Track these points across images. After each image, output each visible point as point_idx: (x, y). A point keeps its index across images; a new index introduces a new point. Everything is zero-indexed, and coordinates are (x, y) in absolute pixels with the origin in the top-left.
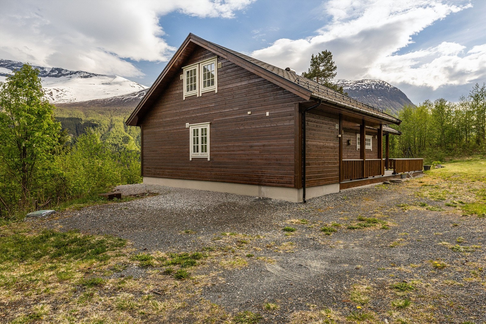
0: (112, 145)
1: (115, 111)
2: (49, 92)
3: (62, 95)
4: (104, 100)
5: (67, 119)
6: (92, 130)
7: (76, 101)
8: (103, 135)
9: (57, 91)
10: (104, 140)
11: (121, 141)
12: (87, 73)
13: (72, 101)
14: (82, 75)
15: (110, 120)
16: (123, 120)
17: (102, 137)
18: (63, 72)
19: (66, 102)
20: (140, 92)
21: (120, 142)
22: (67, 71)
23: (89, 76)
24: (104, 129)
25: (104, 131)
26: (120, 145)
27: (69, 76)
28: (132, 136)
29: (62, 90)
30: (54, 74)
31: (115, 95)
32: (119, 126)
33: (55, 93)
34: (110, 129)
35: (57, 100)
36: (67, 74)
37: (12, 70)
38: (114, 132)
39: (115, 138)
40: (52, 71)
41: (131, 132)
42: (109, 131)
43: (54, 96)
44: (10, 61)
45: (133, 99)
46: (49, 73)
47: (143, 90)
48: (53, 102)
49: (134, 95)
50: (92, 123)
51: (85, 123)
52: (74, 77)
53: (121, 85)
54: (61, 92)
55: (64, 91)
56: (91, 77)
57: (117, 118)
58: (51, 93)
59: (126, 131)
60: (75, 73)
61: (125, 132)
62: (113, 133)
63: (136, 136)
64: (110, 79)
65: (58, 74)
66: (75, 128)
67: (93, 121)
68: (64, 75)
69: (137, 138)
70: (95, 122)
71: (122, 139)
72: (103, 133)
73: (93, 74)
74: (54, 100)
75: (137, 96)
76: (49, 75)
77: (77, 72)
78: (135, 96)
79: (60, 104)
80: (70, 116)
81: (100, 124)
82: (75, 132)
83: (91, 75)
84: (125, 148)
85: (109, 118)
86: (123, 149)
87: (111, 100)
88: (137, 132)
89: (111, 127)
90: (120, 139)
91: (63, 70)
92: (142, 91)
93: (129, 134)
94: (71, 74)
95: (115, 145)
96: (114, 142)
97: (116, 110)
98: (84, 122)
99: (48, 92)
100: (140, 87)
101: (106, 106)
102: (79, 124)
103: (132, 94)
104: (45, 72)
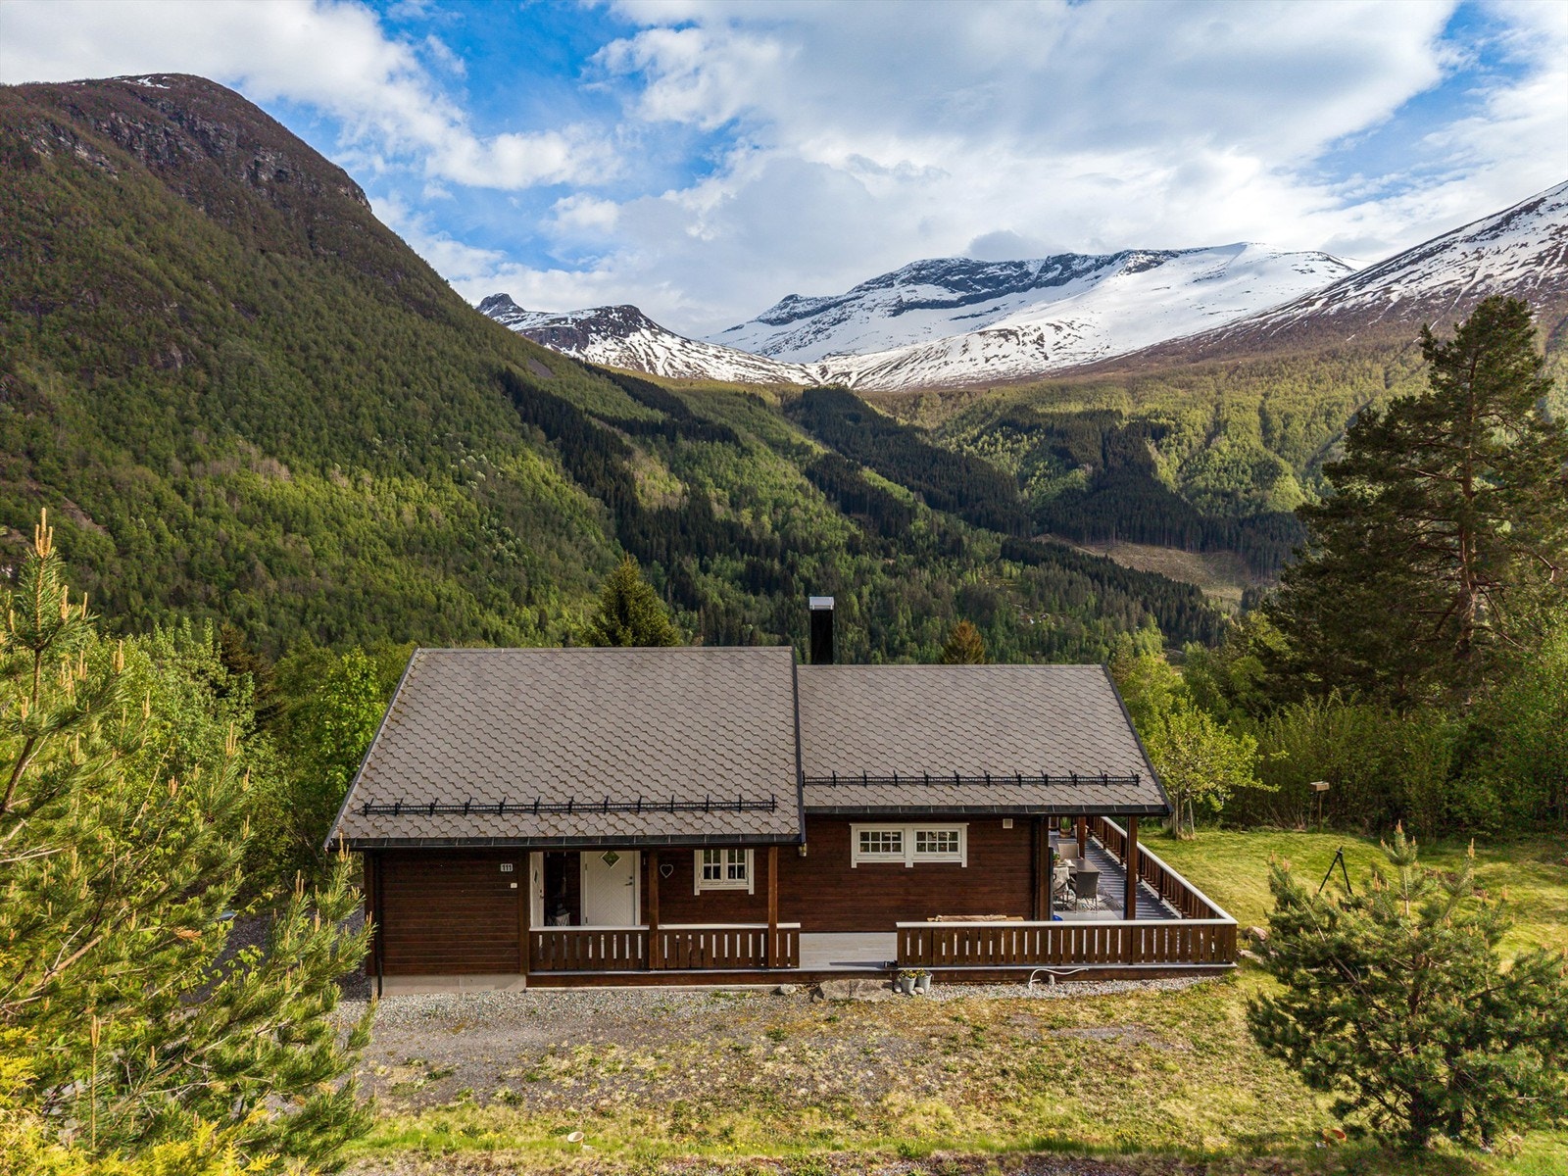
0: (1215, 494)
1: (1234, 372)
2: (1035, 336)
3: (1071, 339)
4: (1197, 338)
5: (1079, 415)
6: (1151, 448)
7: (1109, 353)
8: (1186, 461)
9: (1058, 328)
10: (1189, 477)
11: (1247, 479)
12: (1145, 253)
13: (1099, 355)
14: (1131, 265)
15: (1213, 409)
16: (1258, 404)
17: (1181, 468)
18: (1076, 266)
19: (1080, 359)
20: (1330, 288)
21: (1241, 483)
22: (1085, 258)
23: (1151, 261)
24: (1190, 441)
25: (1190, 446)
26: (1241, 495)
27: (1093, 274)
28: (1290, 460)
29: (1070, 325)
30: (1050, 275)
31: (1234, 316)
32: (1244, 424)
33: (1051, 337)
34: (1210, 437)
35: (1056, 358)
36: (1088, 270)
37: (946, 286)
38: (1225, 450)
39: (1226, 470)
40: (1046, 268)
41: (1288, 445)
42: (1208, 445)
43: (1048, 348)
44: (942, 261)
45: (1303, 319)
46: (1039, 277)
47: (1345, 281)
48: (1044, 364)
49: (1306, 305)
50: (1152, 424)
51: (1130, 424)
52: (1108, 275)
53: (1261, 274)
54: (1067, 330)
55: (1075, 326)
56: (1160, 263)
57: (1239, 397)
58: (1041, 337)
59: (1267, 443)
60: (1111, 261)
61: (1262, 448)
62: (1220, 453)
63: (1304, 461)
64: (1224, 260)
65: (1061, 274)
66: (1100, 443)
67: (1157, 417)
68: (1077, 274)
69: (1307, 465)
70: (1163, 421)
71: (1250, 471)
72: (1186, 455)
73: (1166, 253)
74: (1046, 358)
75: (1318, 305)
76: (1038, 284)
77: (1117, 256)
78: (1310, 309)
79: (1064, 369)
80: (1088, 406)
81: (1178, 425)
82: (1098, 455)
83: (1160, 258)
84: (1259, 506)
85: (1211, 402)
86: (1253, 508)
87: (1221, 335)
88: (1309, 444)
89: (1215, 434)
90: (1244, 472)
91: (1075, 257)
92: (1339, 284)
93: (1278, 452)
94: (1098, 268)
95: (1226, 495)
96: (1222, 484)
97: (1238, 367)
98: (1126, 423)
99: (1031, 338)
100: (1333, 266)
101: (1203, 357)
102: (1110, 431)
103: (1301, 301)
104: (1028, 274)
